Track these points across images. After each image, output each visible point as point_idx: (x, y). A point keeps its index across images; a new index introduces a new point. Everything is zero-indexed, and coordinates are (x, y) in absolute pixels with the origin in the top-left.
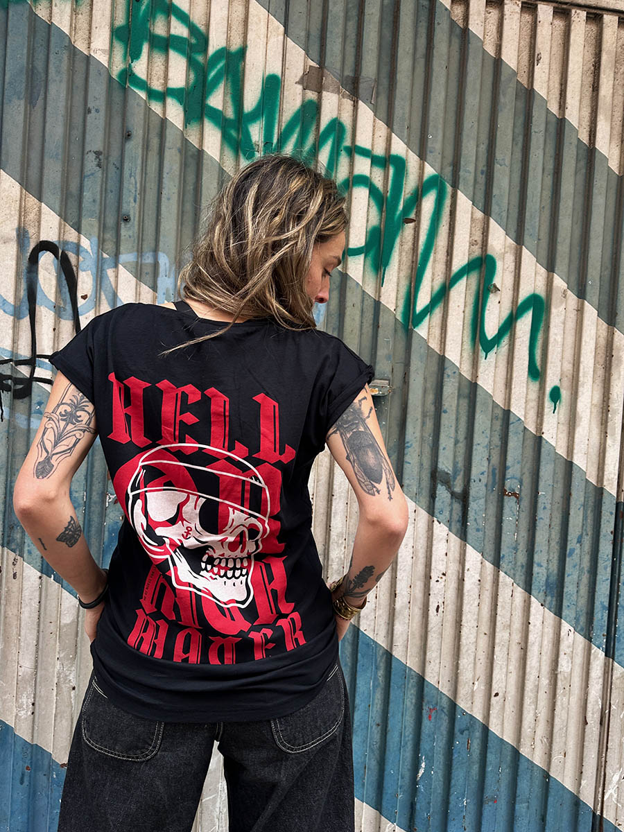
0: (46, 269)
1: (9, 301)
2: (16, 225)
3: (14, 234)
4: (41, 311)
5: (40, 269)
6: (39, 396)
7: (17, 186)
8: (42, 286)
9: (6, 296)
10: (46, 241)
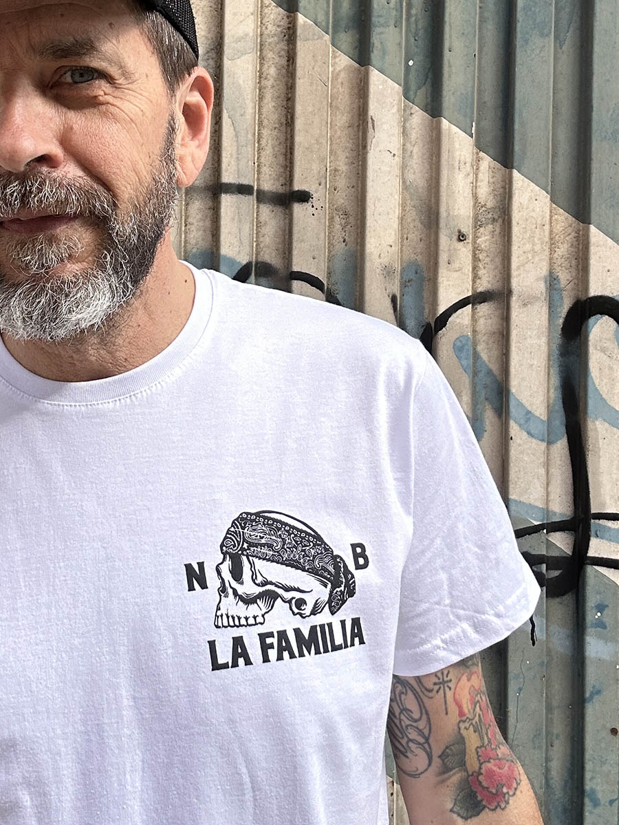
0: (603, 350)
1: (537, 414)
2: (544, 271)
3: (541, 287)
4: (596, 430)
5: (591, 350)
6: (599, 593)
7: (544, 198)
8: (597, 382)
9: (531, 405)
10: (601, 297)
